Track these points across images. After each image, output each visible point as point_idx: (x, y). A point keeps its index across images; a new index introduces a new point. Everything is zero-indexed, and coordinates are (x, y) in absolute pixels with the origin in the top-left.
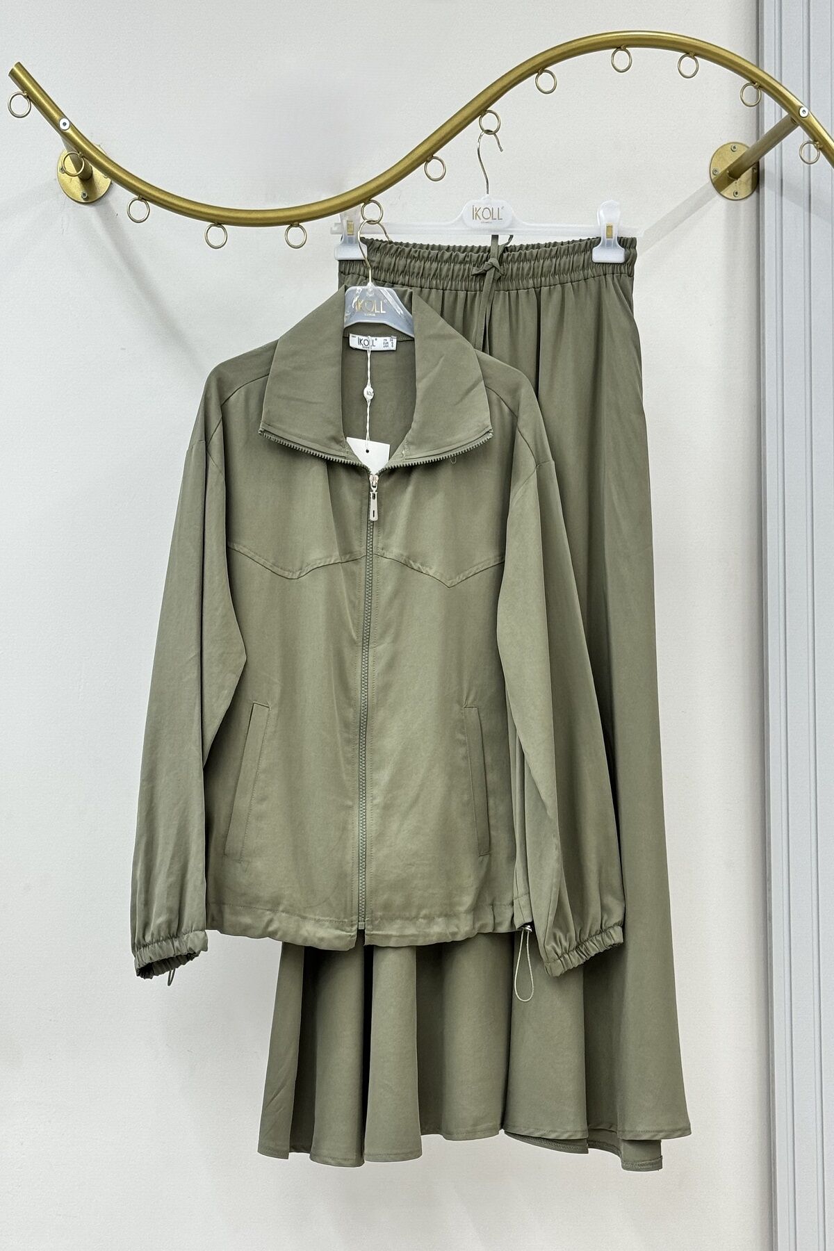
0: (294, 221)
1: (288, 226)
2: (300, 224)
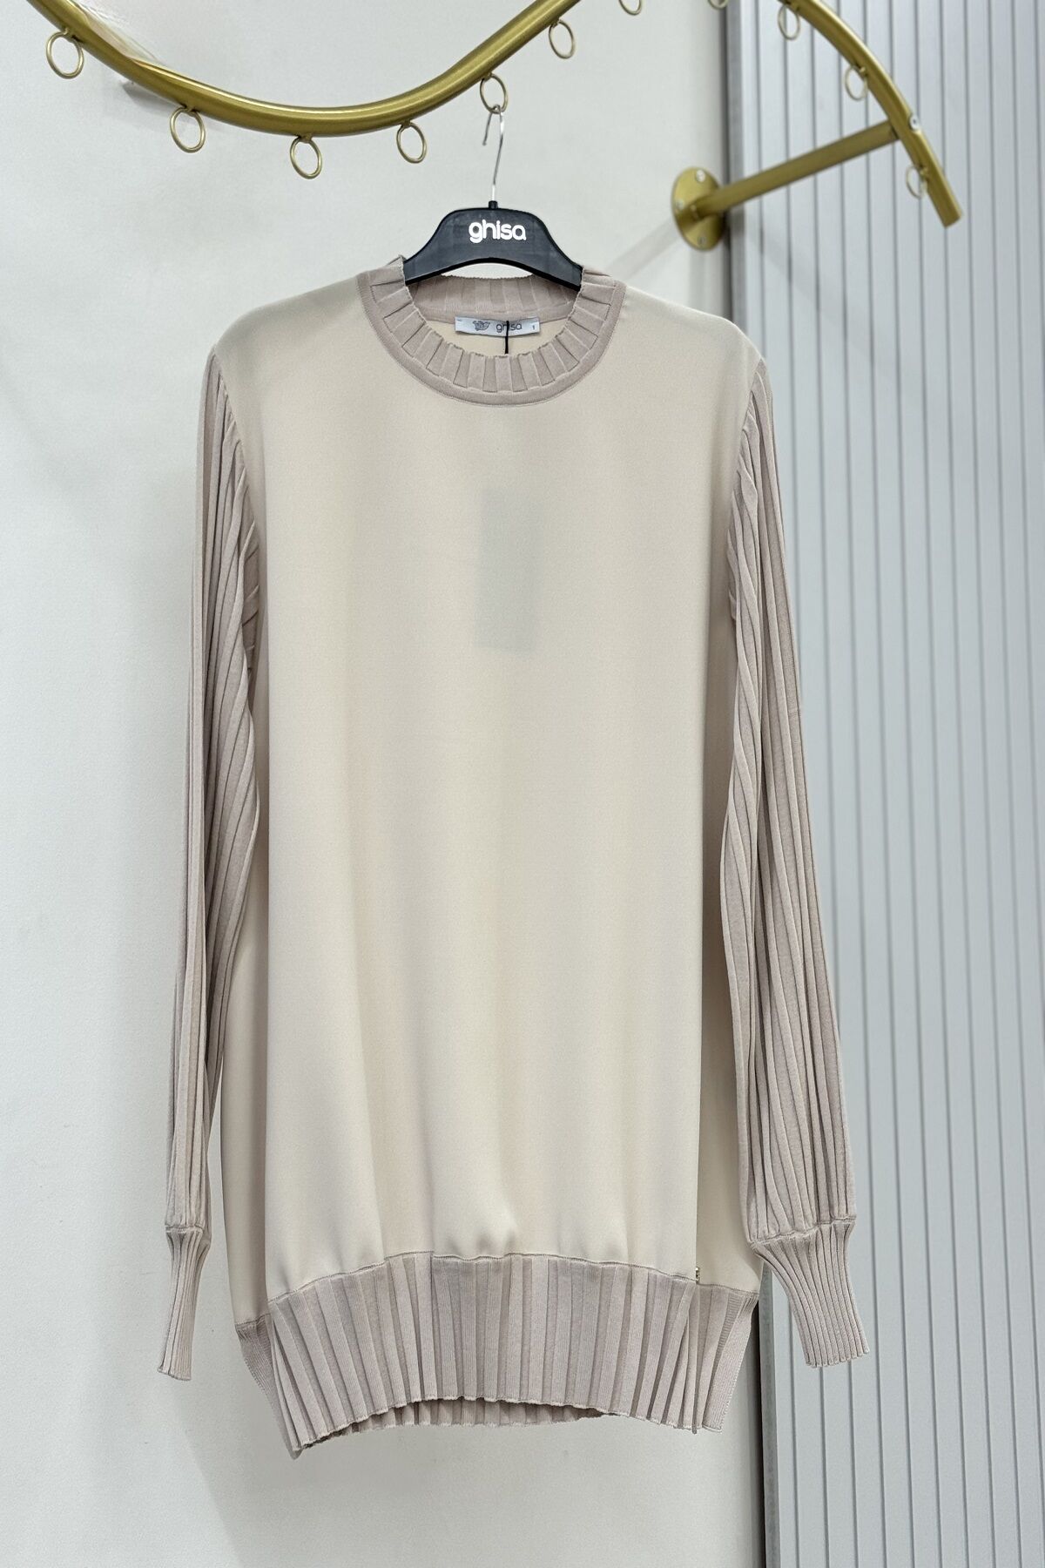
0: (304, 130)
1: (296, 137)
2: (314, 139)
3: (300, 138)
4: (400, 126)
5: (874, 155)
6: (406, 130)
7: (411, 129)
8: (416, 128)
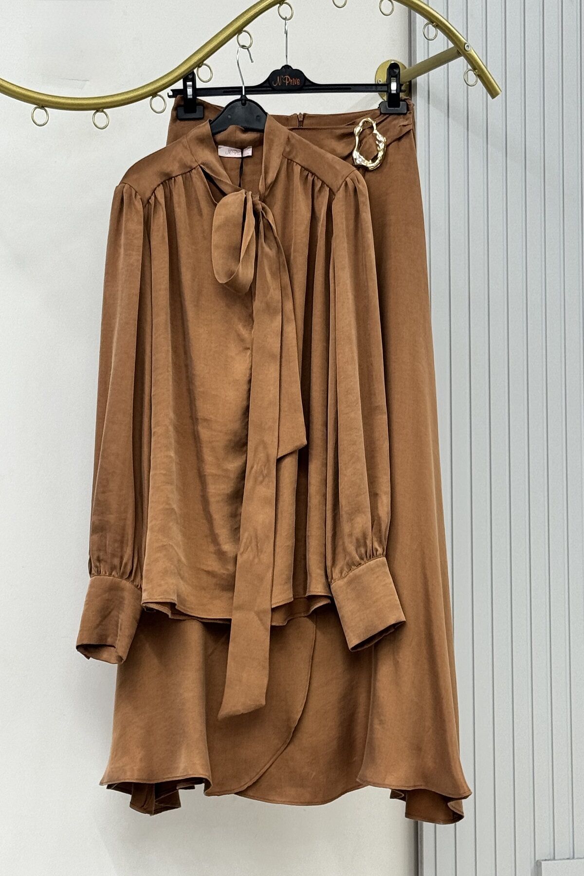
1: (95, 111)
3: (97, 111)
4: (151, 97)
5: (451, 63)
6: (155, 98)
7: (157, 97)
8: (160, 96)
